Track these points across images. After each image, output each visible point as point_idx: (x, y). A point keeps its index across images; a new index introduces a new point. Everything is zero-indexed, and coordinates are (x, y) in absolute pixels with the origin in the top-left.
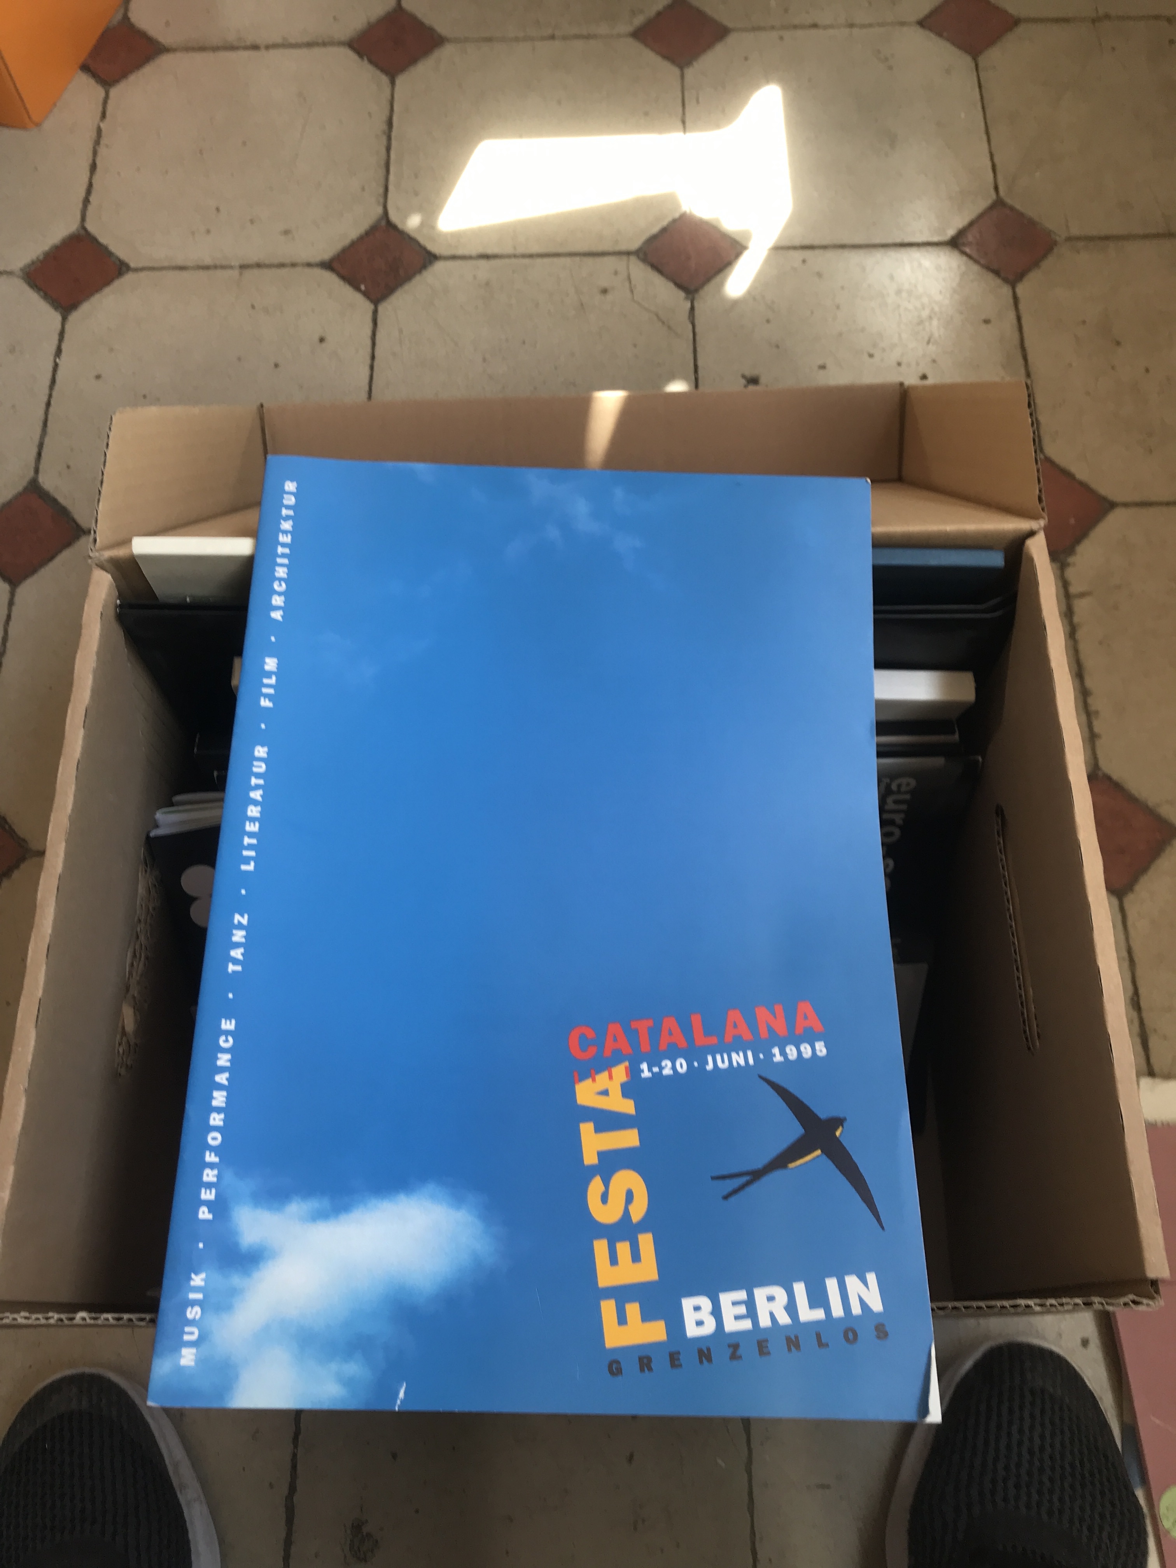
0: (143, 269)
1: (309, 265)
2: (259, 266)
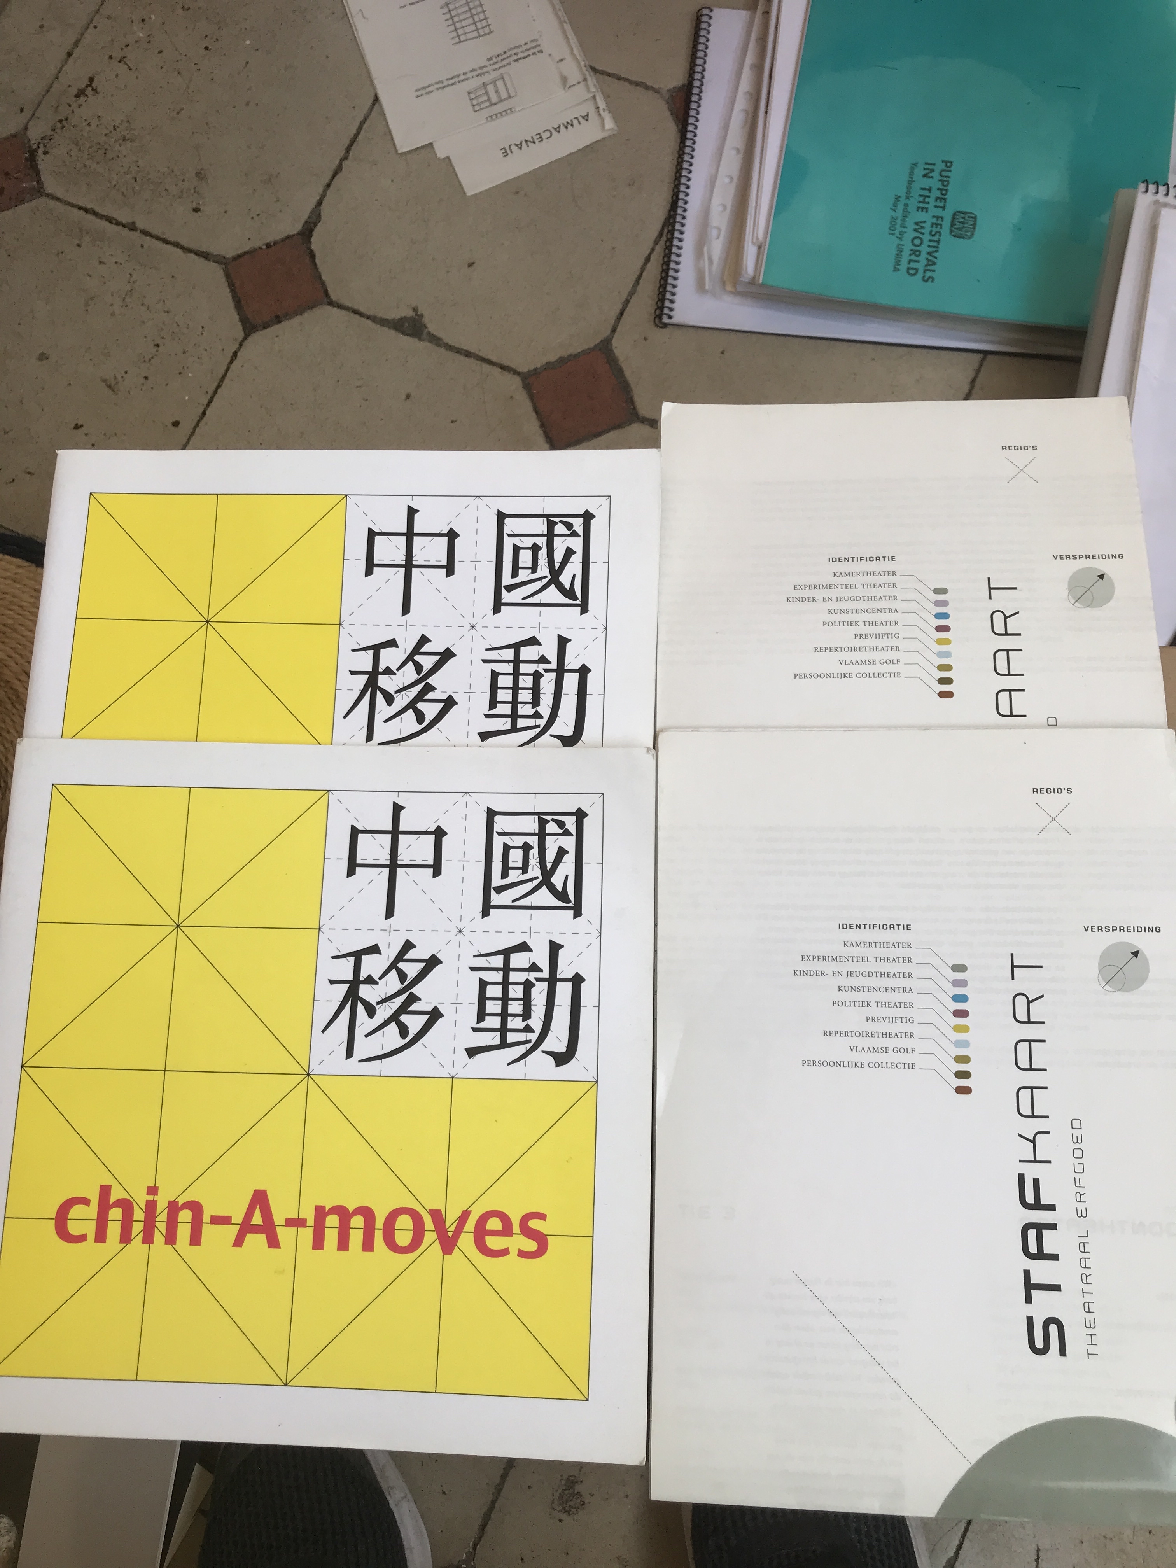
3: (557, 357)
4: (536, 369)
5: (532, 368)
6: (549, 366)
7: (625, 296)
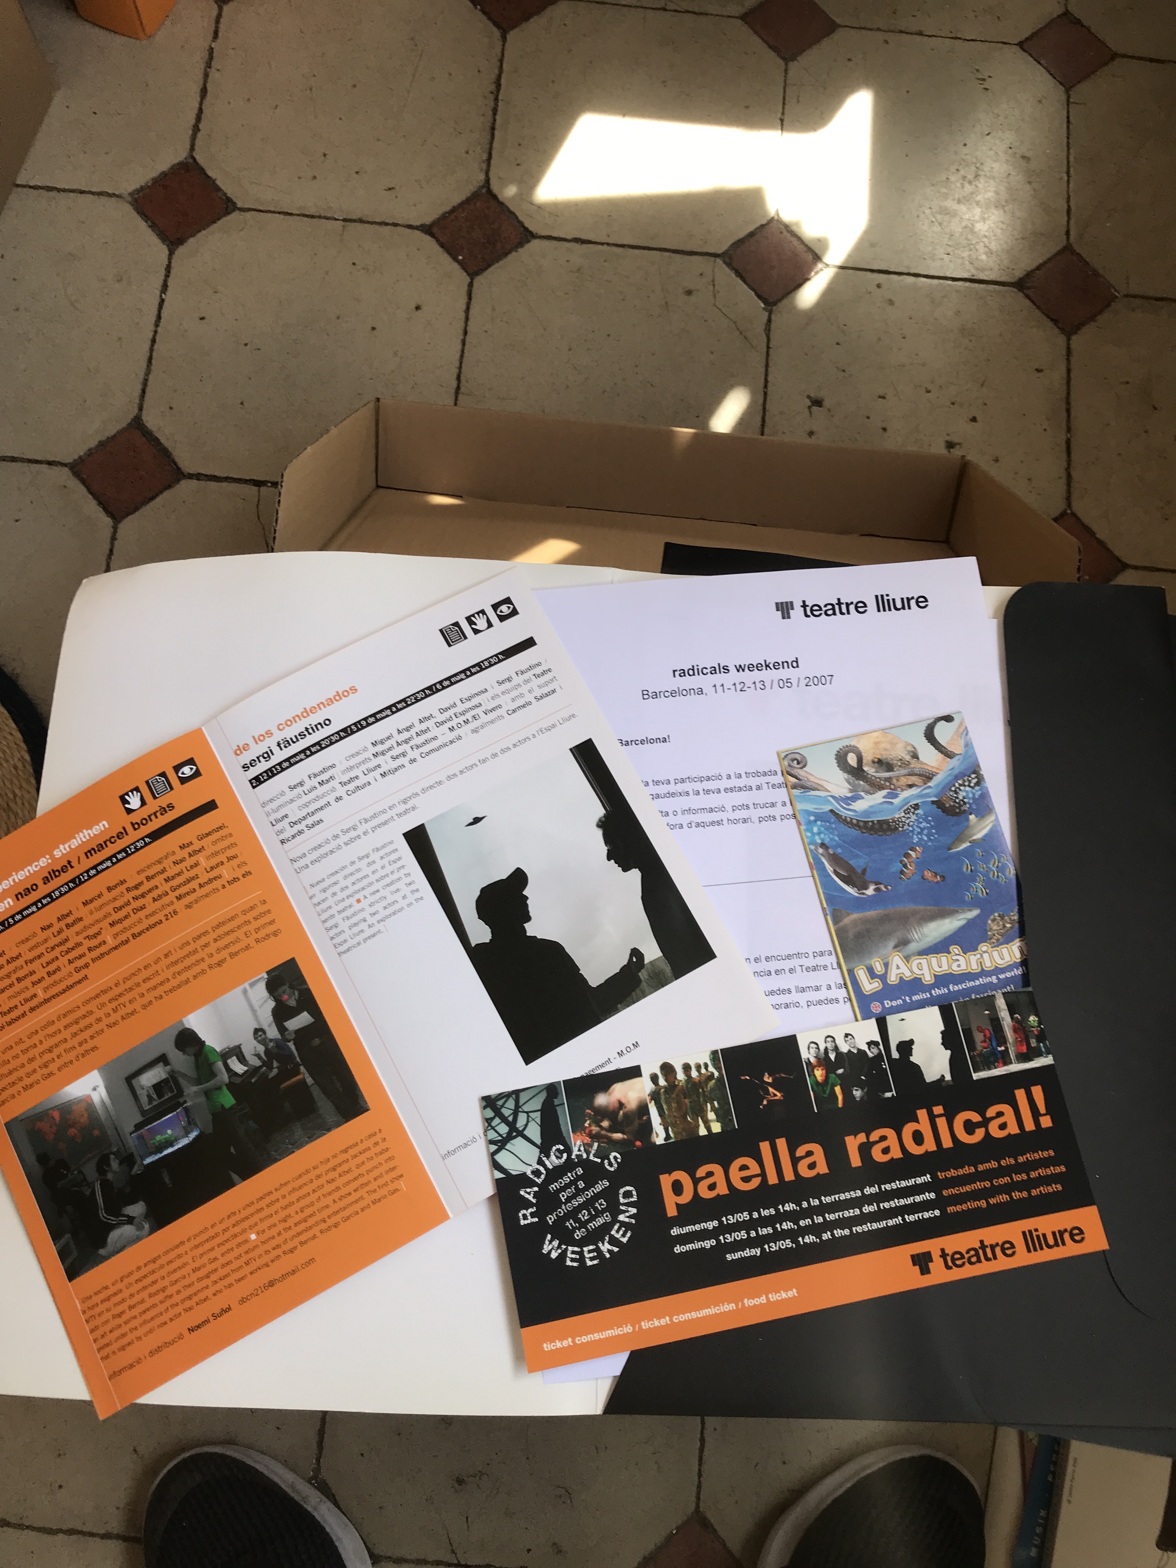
0: (250, 210)
1: (410, 227)
2: (361, 221)
3: (96, 443)
4: (80, 457)
5: (76, 457)
6: (90, 453)
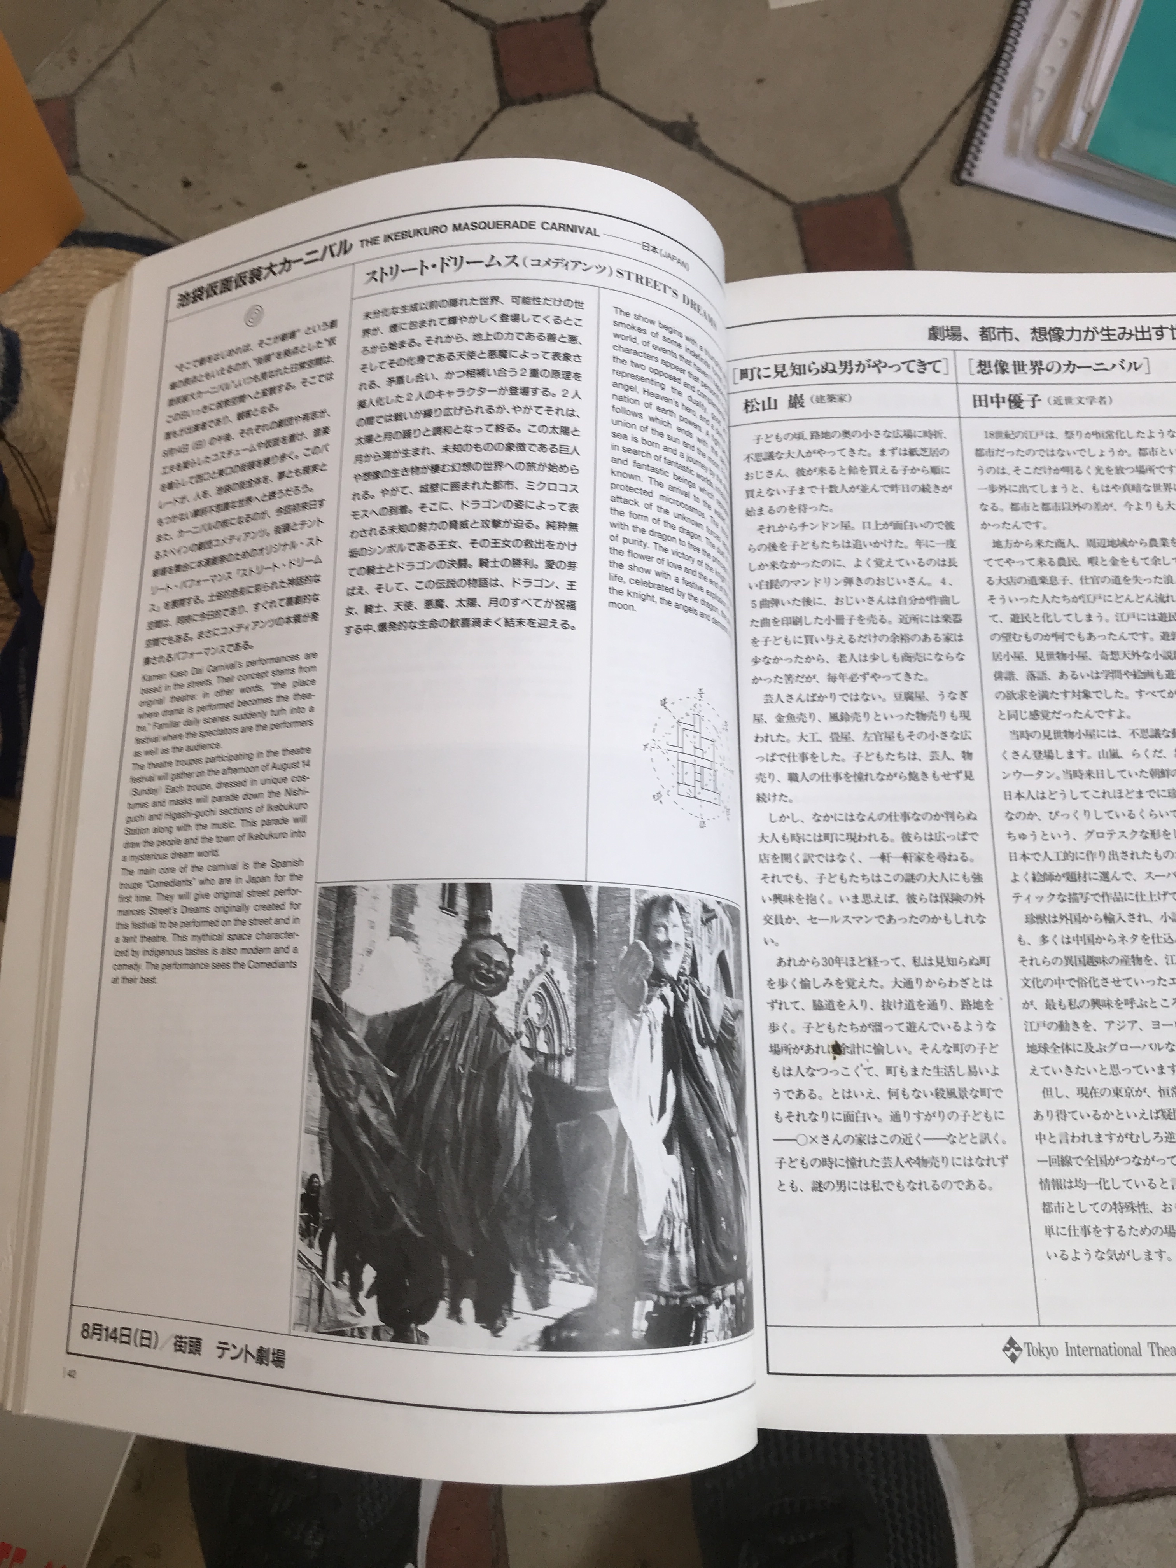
3: (836, 195)
4: (811, 202)
5: (807, 200)
6: (825, 202)
7: (922, 144)
